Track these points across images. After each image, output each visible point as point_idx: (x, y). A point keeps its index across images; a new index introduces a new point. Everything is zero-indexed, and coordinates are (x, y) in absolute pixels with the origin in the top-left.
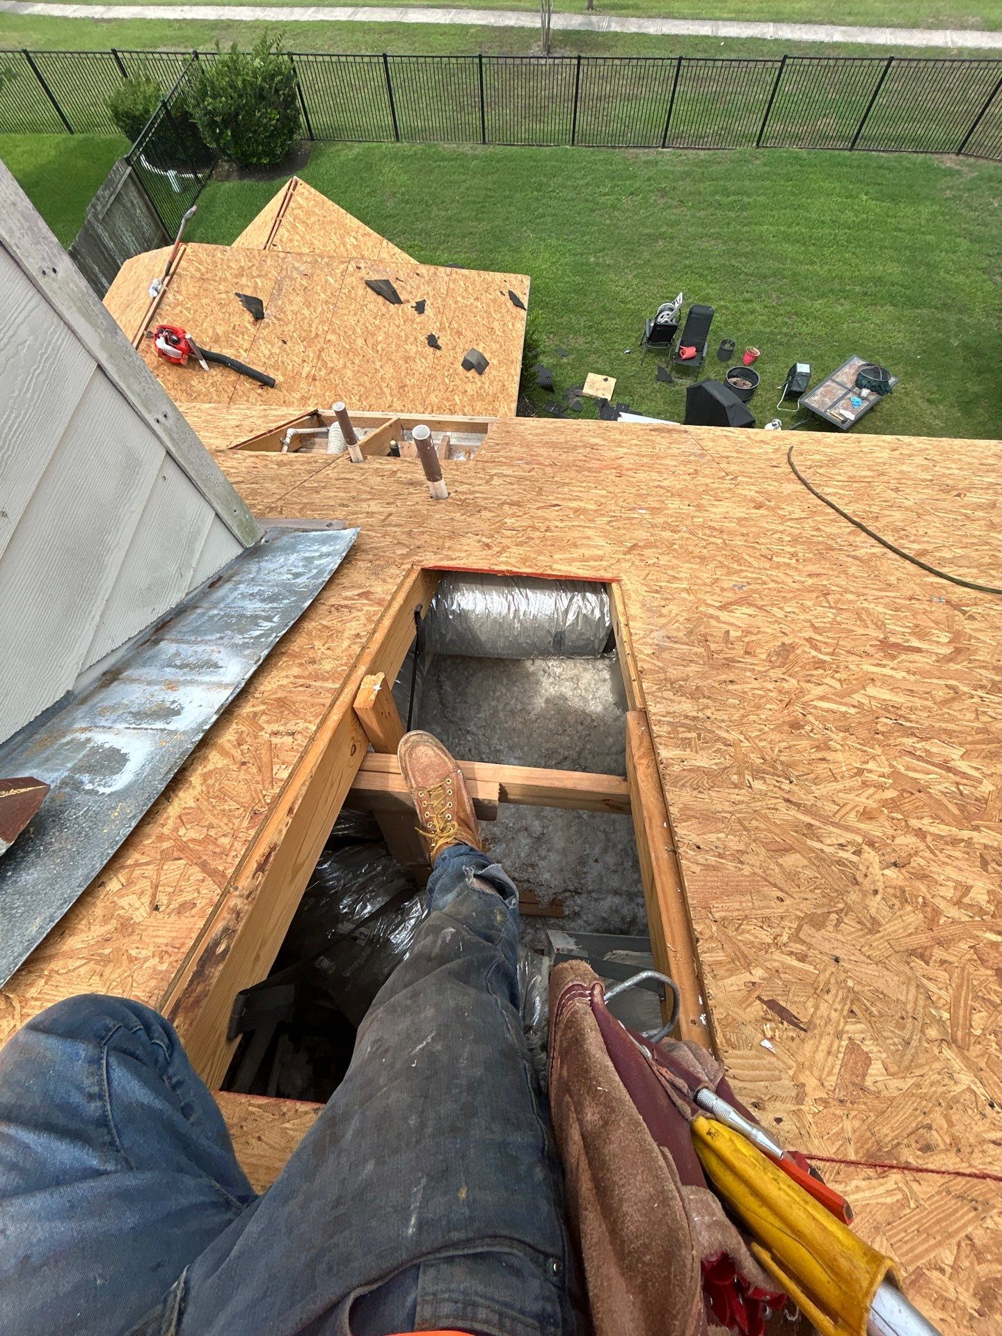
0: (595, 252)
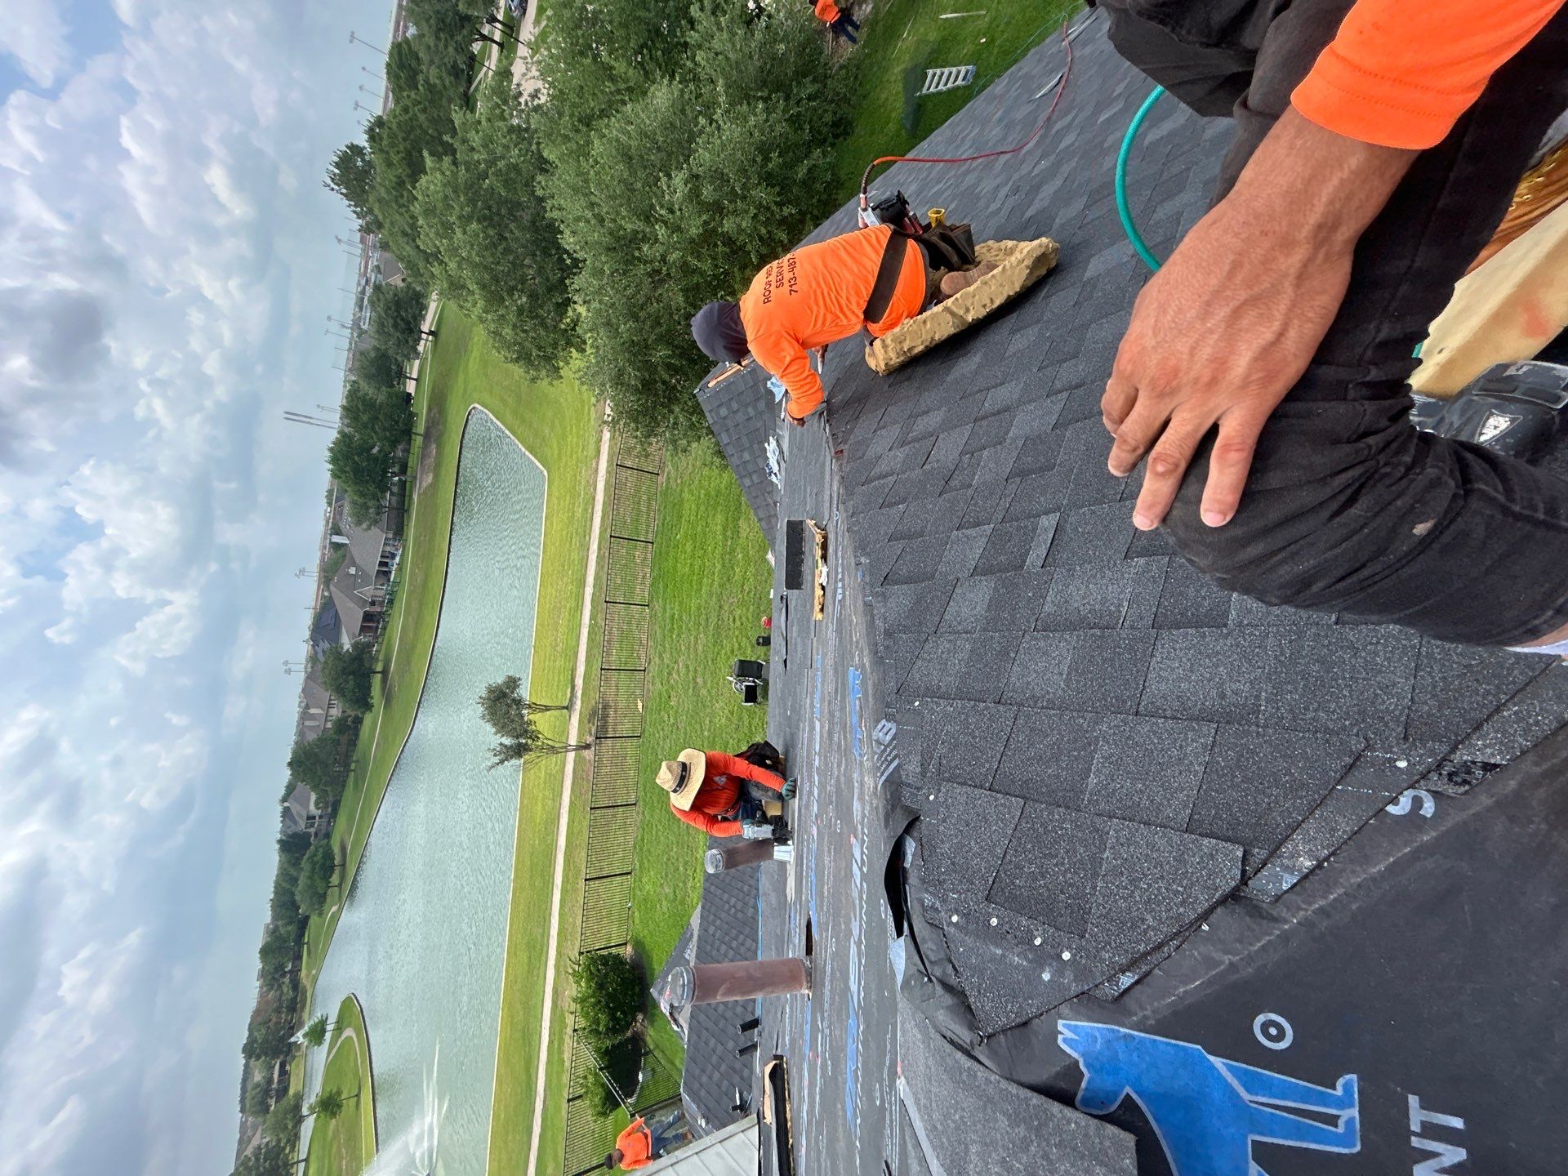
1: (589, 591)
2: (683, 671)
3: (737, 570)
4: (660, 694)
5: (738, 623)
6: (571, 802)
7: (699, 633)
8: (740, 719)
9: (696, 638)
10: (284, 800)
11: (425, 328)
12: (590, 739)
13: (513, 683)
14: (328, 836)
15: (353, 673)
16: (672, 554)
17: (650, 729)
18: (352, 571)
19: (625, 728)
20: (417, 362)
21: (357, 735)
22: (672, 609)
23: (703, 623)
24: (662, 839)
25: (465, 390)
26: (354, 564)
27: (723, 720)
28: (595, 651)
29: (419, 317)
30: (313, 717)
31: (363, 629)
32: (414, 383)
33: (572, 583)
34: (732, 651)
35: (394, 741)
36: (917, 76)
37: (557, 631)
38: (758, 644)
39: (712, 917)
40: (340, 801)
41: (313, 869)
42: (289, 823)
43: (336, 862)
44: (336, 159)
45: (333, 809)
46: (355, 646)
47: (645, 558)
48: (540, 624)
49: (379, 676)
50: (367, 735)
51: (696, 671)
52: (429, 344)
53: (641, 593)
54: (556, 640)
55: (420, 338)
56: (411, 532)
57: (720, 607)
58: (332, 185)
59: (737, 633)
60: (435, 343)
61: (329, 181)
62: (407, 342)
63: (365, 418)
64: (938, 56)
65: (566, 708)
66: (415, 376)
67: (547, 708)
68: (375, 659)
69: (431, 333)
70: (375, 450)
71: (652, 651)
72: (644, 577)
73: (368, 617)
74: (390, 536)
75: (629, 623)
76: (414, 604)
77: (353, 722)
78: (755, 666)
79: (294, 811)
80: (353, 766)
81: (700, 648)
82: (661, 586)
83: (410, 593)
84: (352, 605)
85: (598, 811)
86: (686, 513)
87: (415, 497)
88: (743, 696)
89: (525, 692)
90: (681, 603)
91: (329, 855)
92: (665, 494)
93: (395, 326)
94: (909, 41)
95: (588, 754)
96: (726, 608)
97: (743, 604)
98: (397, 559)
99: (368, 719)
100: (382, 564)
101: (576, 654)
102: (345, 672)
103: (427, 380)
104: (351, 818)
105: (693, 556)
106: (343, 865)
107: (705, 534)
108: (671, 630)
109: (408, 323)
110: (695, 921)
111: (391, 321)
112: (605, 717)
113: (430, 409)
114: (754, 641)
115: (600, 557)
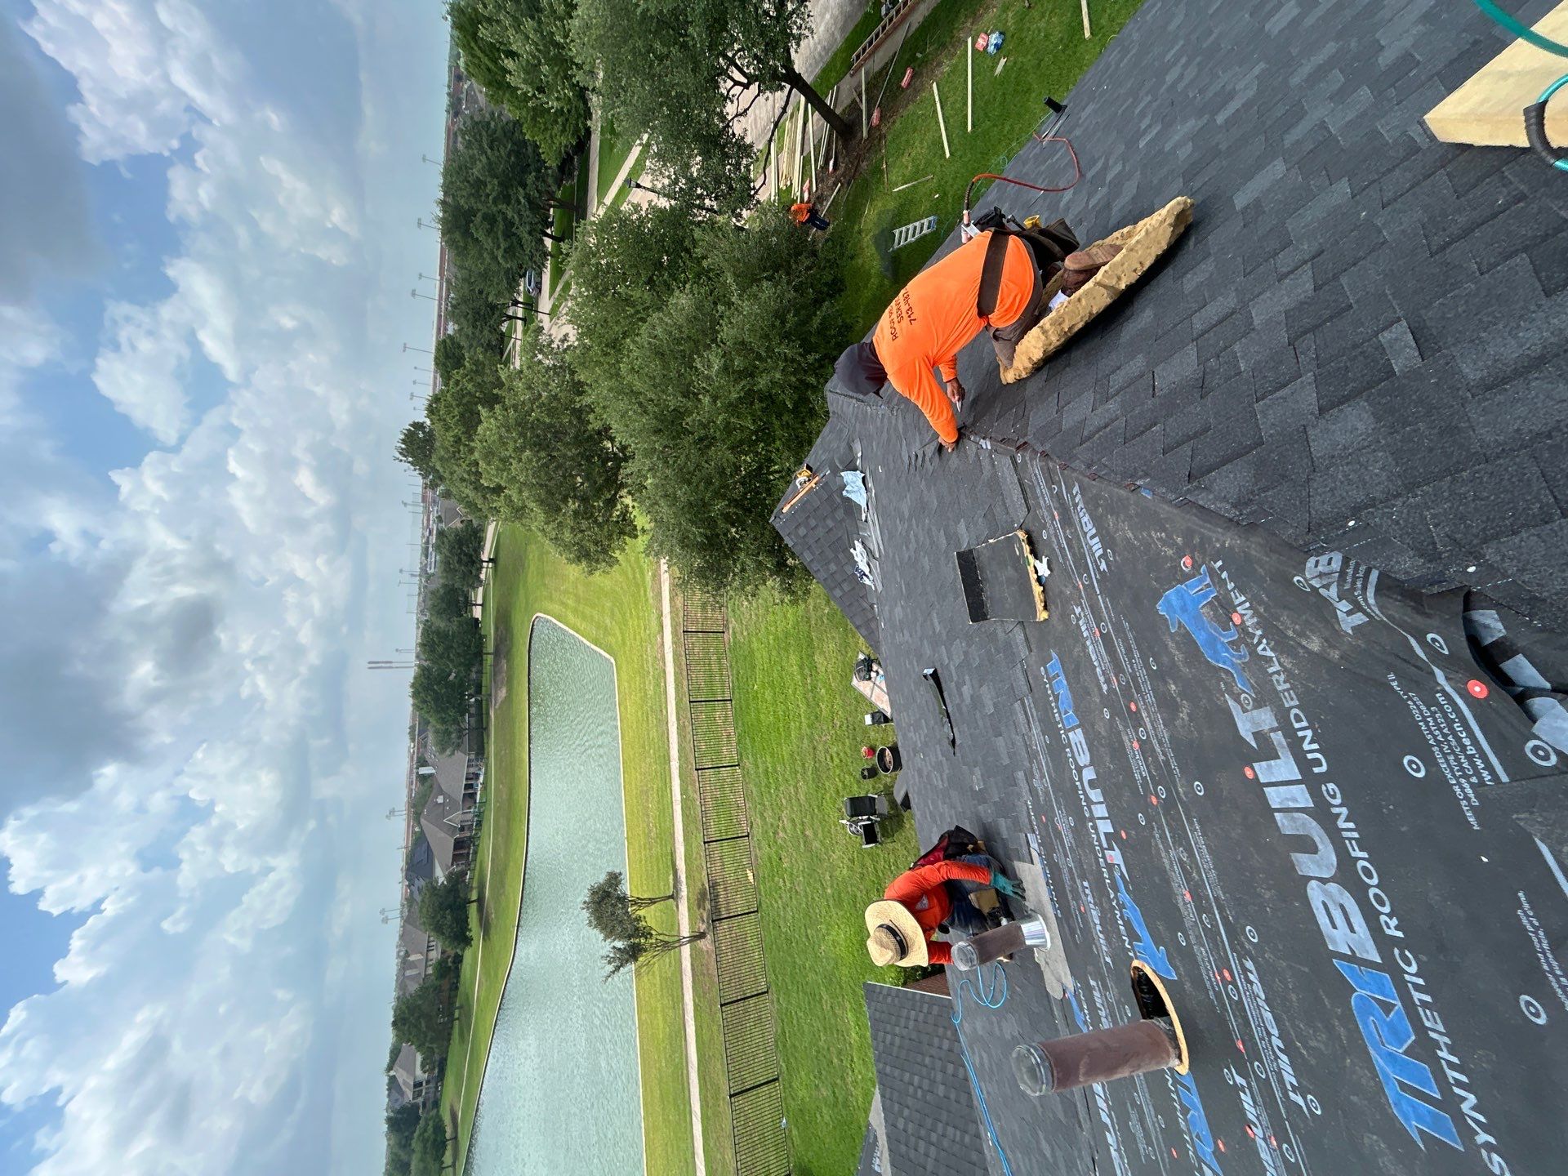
0: (824, 889)
1: (675, 765)
2: (788, 825)
3: (823, 707)
4: (770, 858)
5: (837, 761)
6: (696, 1006)
7: (798, 781)
8: (863, 866)
9: (796, 787)
10: (390, 1068)
11: (485, 557)
12: (703, 927)
13: (614, 879)
14: (436, 1104)
15: (450, 907)
16: (753, 705)
17: (765, 901)
18: (440, 800)
19: (739, 906)
20: (481, 590)
21: (458, 976)
22: (764, 762)
23: (799, 769)
24: (806, 1028)
25: (527, 603)
26: (441, 792)
27: (845, 871)
28: (692, 827)
29: (479, 547)
30: (413, 965)
31: (456, 858)
32: (479, 608)
33: (655, 762)
34: (838, 792)
35: (496, 975)
36: (885, 237)
37: (648, 815)
38: (864, 777)
39: (896, 1106)
40: (446, 1059)
41: (425, 1147)
42: (396, 1095)
43: (448, 1136)
44: (403, 437)
45: (438, 1067)
46: (449, 877)
47: (726, 718)
48: (630, 812)
49: (475, 905)
50: (468, 976)
51: (803, 824)
52: (490, 571)
53: (729, 753)
54: (648, 826)
55: (482, 567)
56: (492, 749)
57: (814, 748)
58: (401, 457)
59: (838, 772)
60: (495, 569)
61: (398, 455)
62: (471, 572)
63: (440, 649)
64: (901, 216)
65: (672, 897)
66: (480, 601)
67: (653, 901)
68: (469, 888)
69: (491, 560)
70: (451, 678)
71: (753, 813)
72: (729, 736)
73: (459, 844)
74: (473, 757)
75: (722, 789)
76: (502, 821)
77: (454, 962)
78: (868, 802)
79: (400, 1081)
80: (456, 1015)
81: (802, 797)
82: (748, 741)
83: (497, 810)
84: (443, 835)
85: (728, 1008)
86: (758, 662)
87: (492, 714)
88: (861, 839)
89: (627, 888)
90: (772, 756)
91: (439, 1128)
92: (733, 649)
93: (460, 561)
94: (871, 215)
95: (705, 944)
96: (820, 747)
97: (838, 739)
98: (481, 779)
99: (468, 954)
100: (468, 787)
101: (673, 835)
102: (442, 907)
103: (491, 604)
104: (459, 1077)
105: (775, 703)
106: (455, 1138)
107: (782, 678)
108: (768, 786)
109: (471, 556)
110: (877, 1118)
111: (456, 558)
112: (715, 899)
113: (497, 629)
114: (858, 776)
115: (681, 729)
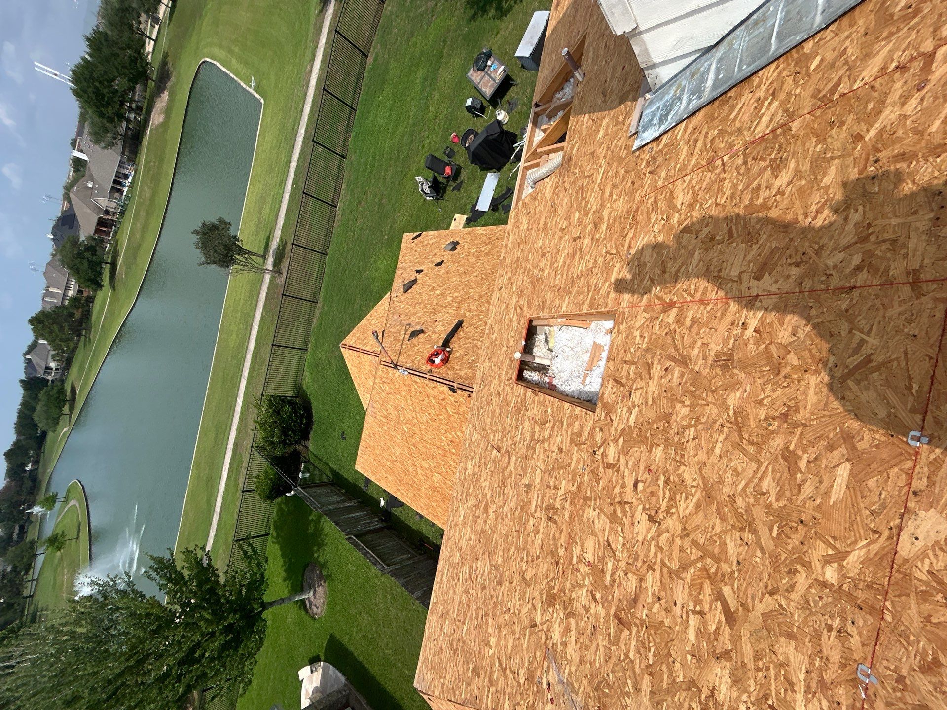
0: (383, 236)
1: (294, 164)
2: (371, 197)
5: (427, 148)
6: (262, 318)
7: (390, 166)
13: (224, 223)
14: (62, 381)
15: (87, 259)
16: (373, 112)
17: (335, 248)
18: (90, 185)
21: (89, 311)
22: (367, 155)
23: (394, 157)
25: (198, 45)
26: (92, 179)
28: (294, 207)
30: (52, 295)
31: (97, 231)
32: (152, 43)
37: (261, 213)
40: (73, 358)
41: (49, 400)
42: (31, 370)
46: (90, 240)
49: (108, 266)
50: (97, 311)
51: (382, 195)
52: (168, 11)
56: (143, 158)
66: (153, 37)
68: (105, 253)
71: (345, 193)
73: (101, 223)
74: (124, 159)
77: (87, 300)
80: (84, 333)
81: (389, 177)
82: (359, 140)
83: (140, 204)
84: (89, 211)
87: (148, 132)
91: (62, 391)
95: (280, 278)
98: (130, 180)
100: (115, 182)
103: (164, 40)
104: (81, 369)
106: (73, 400)
